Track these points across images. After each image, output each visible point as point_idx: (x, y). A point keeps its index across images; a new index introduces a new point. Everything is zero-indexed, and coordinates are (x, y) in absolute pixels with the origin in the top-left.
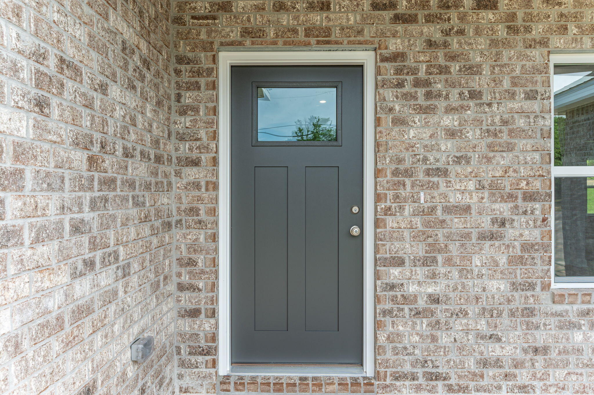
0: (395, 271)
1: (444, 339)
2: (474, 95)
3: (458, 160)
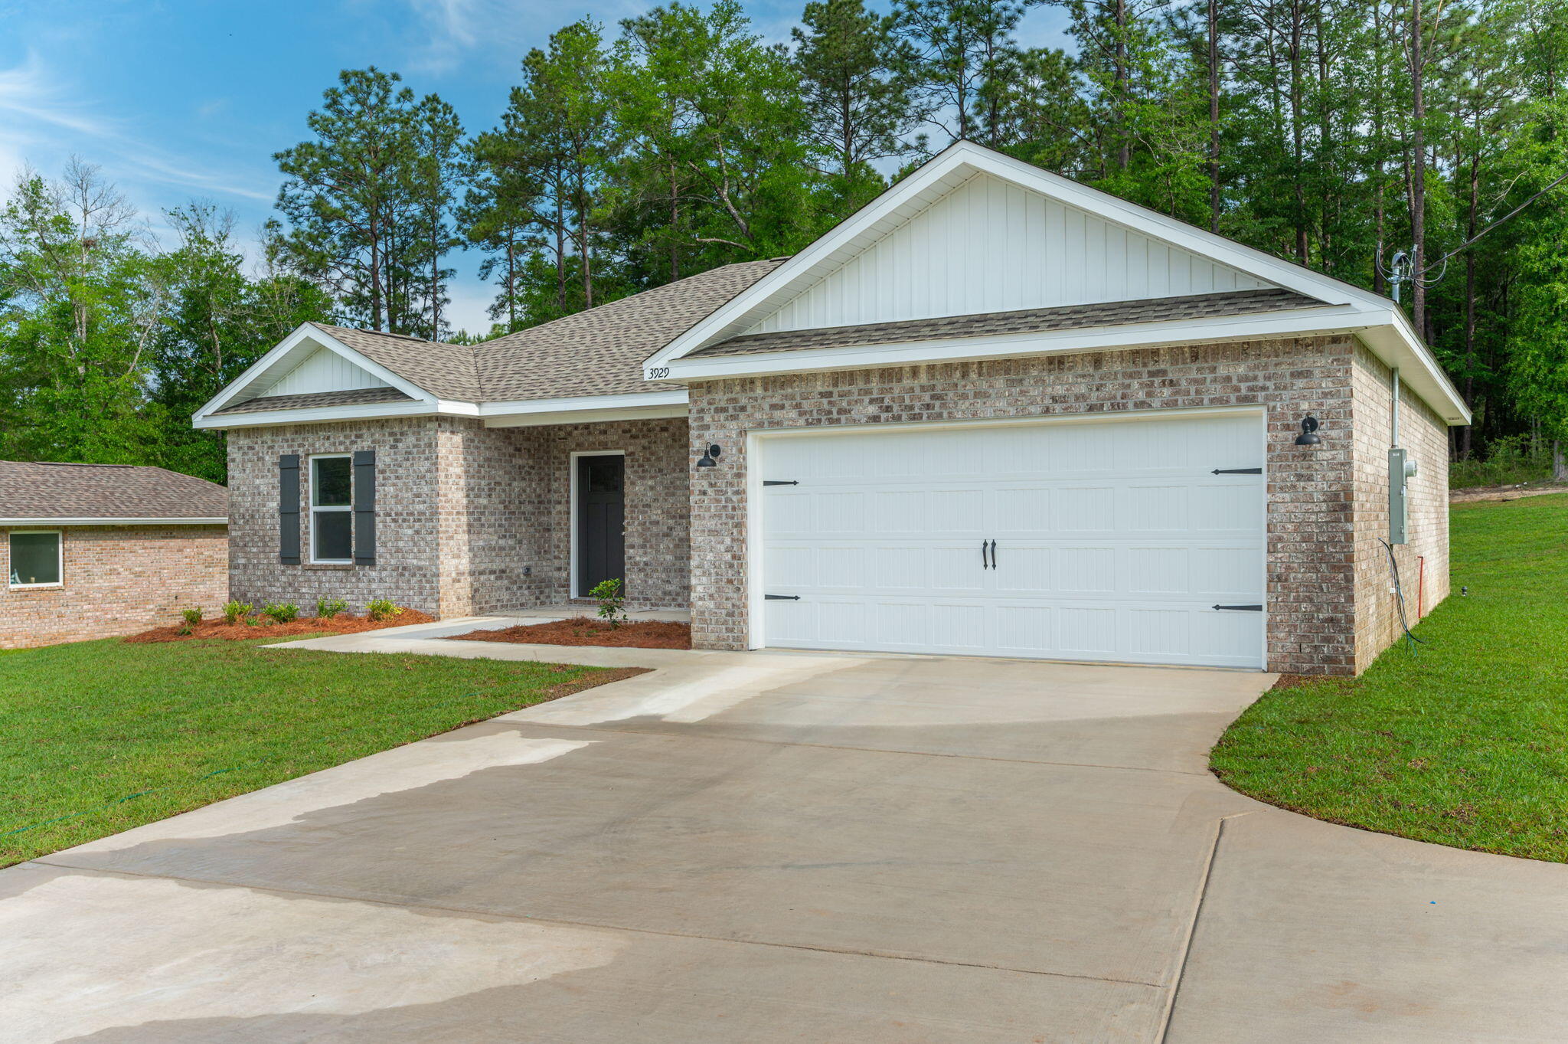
0: (631, 551)
1: (650, 582)
3: (655, 500)
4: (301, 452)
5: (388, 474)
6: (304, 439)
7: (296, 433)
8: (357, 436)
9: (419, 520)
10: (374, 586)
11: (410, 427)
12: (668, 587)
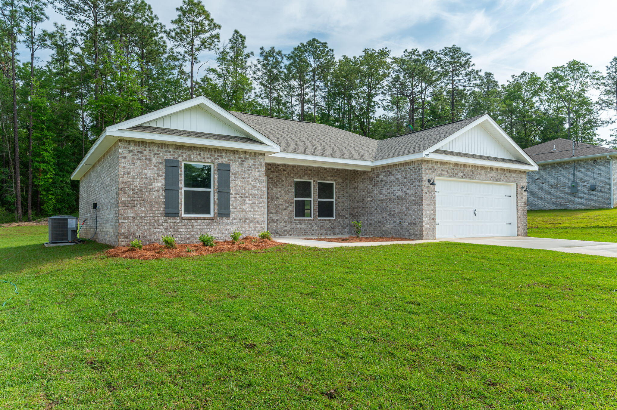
1: (279, 227)
2: (283, 185)
3: (281, 196)
4: (180, 159)
5: (237, 176)
6: (182, 153)
7: (177, 149)
8: (218, 156)
9: (255, 198)
10: (228, 227)
11: (250, 156)
12: (286, 229)
